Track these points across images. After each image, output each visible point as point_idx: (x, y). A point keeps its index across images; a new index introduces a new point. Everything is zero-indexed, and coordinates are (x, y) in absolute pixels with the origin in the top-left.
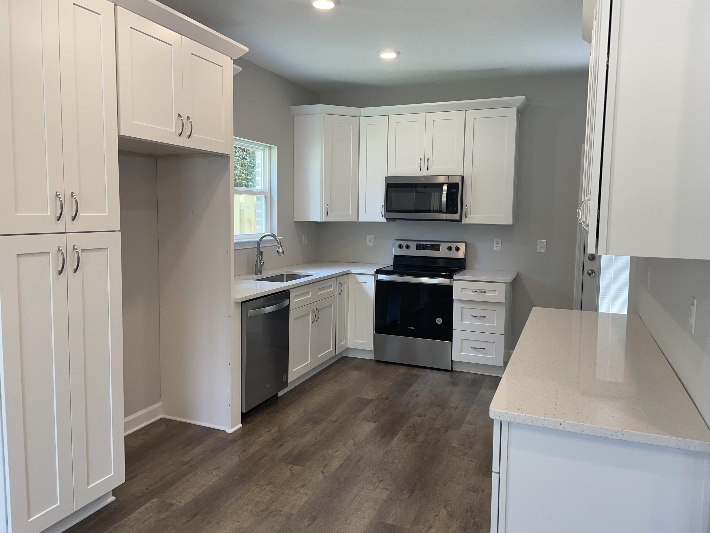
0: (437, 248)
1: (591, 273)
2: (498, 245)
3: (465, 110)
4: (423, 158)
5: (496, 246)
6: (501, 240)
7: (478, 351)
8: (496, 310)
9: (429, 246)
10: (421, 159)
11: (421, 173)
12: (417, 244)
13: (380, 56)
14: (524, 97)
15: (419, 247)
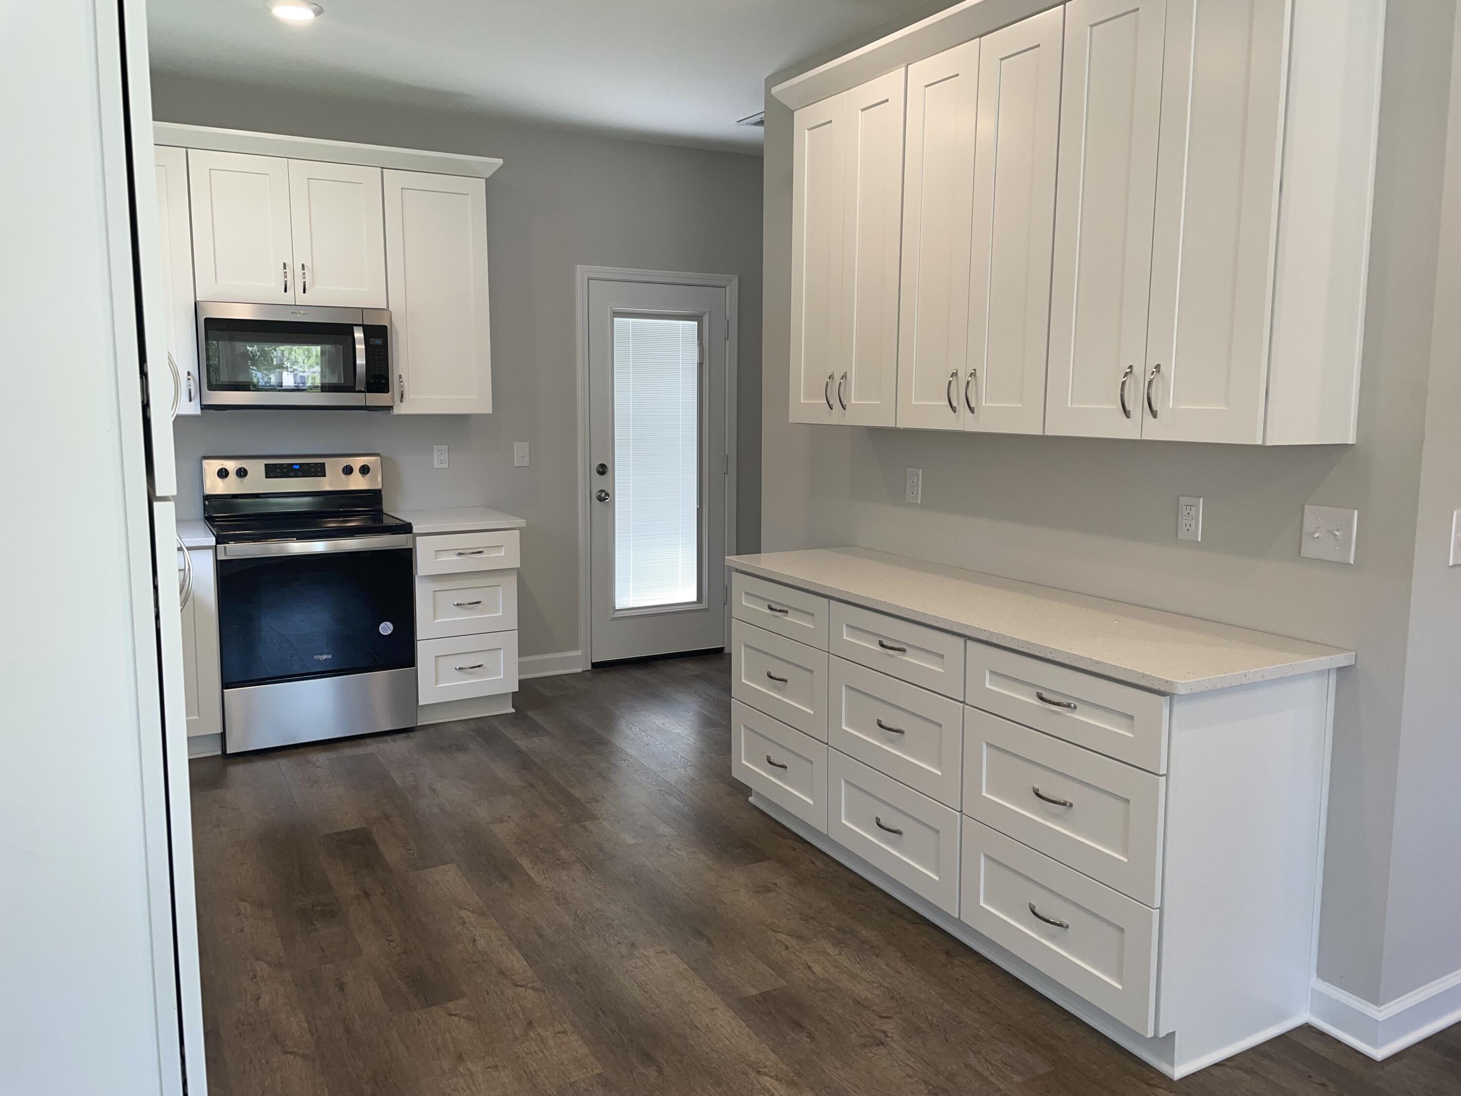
0: (319, 471)
1: (604, 497)
2: (442, 457)
3: (382, 168)
4: (289, 263)
5: (440, 458)
6: (447, 446)
7: (472, 674)
8: (500, 586)
9: (297, 467)
10: (285, 265)
11: (287, 298)
12: (266, 465)
13: (271, 11)
14: (501, 161)
15: (272, 472)
